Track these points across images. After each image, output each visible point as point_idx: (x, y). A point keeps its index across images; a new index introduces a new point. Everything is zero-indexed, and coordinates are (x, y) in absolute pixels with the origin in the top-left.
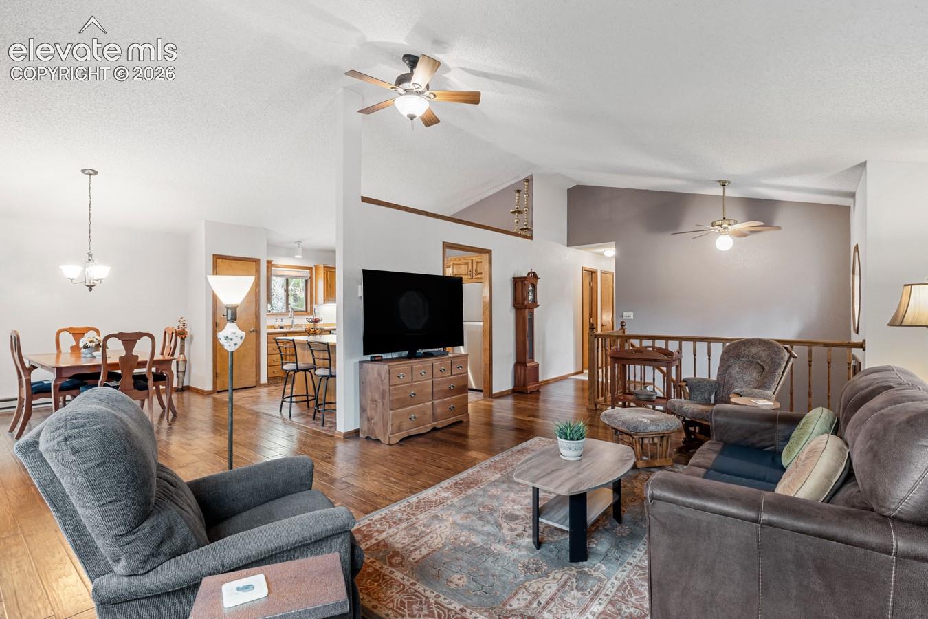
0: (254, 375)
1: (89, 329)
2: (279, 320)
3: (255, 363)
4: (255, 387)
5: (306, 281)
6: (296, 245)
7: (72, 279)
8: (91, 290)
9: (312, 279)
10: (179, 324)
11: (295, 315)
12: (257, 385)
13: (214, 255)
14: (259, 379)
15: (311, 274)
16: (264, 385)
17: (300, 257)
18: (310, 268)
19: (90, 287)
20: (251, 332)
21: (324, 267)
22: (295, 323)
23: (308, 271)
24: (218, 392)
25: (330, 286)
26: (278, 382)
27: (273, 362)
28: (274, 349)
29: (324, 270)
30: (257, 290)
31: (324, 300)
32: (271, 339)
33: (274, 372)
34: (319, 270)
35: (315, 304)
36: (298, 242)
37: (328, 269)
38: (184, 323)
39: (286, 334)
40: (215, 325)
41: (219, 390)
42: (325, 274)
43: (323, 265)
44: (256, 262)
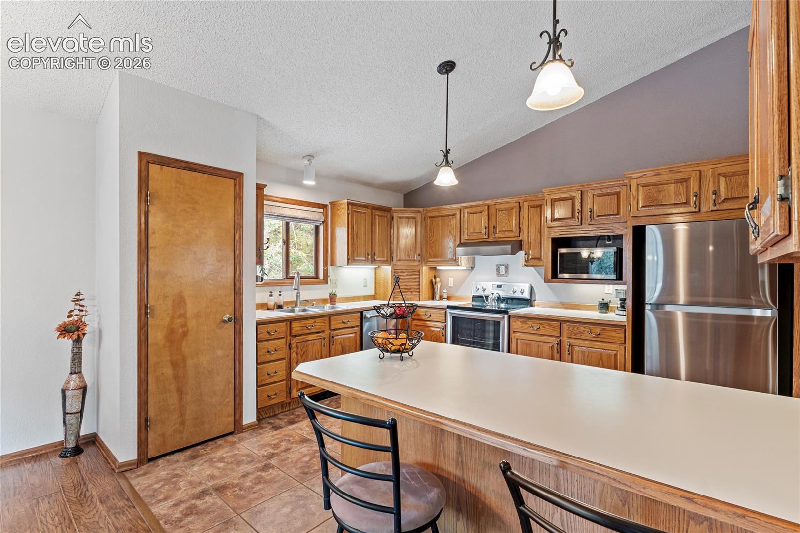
0: (230, 409)
2: (275, 293)
3: (231, 386)
5: (317, 228)
6: (306, 162)
9: (327, 224)
10: (72, 306)
11: (302, 284)
12: (238, 428)
13: (141, 153)
14: (241, 416)
15: (326, 216)
16: (252, 427)
17: (312, 185)
18: (324, 207)
20: (225, 321)
21: (348, 204)
22: (302, 298)
23: (322, 210)
24: (150, 460)
25: (357, 237)
26: (276, 413)
27: (268, 376)
28: (268, 352)
29: (348, 209)
30: (237, 237)
31: (348, 259)
32: (267, 333)
33: (268, 396)
34: (338, 210)
35: (331, 265)
36: (310, 158)
37: (354, 207)
38: (82, 306)
39: (291, 322)
40: (144, 311)
41: (152, 454)
42: (350, 215)
43: (346, 201)
44: (235, 179)
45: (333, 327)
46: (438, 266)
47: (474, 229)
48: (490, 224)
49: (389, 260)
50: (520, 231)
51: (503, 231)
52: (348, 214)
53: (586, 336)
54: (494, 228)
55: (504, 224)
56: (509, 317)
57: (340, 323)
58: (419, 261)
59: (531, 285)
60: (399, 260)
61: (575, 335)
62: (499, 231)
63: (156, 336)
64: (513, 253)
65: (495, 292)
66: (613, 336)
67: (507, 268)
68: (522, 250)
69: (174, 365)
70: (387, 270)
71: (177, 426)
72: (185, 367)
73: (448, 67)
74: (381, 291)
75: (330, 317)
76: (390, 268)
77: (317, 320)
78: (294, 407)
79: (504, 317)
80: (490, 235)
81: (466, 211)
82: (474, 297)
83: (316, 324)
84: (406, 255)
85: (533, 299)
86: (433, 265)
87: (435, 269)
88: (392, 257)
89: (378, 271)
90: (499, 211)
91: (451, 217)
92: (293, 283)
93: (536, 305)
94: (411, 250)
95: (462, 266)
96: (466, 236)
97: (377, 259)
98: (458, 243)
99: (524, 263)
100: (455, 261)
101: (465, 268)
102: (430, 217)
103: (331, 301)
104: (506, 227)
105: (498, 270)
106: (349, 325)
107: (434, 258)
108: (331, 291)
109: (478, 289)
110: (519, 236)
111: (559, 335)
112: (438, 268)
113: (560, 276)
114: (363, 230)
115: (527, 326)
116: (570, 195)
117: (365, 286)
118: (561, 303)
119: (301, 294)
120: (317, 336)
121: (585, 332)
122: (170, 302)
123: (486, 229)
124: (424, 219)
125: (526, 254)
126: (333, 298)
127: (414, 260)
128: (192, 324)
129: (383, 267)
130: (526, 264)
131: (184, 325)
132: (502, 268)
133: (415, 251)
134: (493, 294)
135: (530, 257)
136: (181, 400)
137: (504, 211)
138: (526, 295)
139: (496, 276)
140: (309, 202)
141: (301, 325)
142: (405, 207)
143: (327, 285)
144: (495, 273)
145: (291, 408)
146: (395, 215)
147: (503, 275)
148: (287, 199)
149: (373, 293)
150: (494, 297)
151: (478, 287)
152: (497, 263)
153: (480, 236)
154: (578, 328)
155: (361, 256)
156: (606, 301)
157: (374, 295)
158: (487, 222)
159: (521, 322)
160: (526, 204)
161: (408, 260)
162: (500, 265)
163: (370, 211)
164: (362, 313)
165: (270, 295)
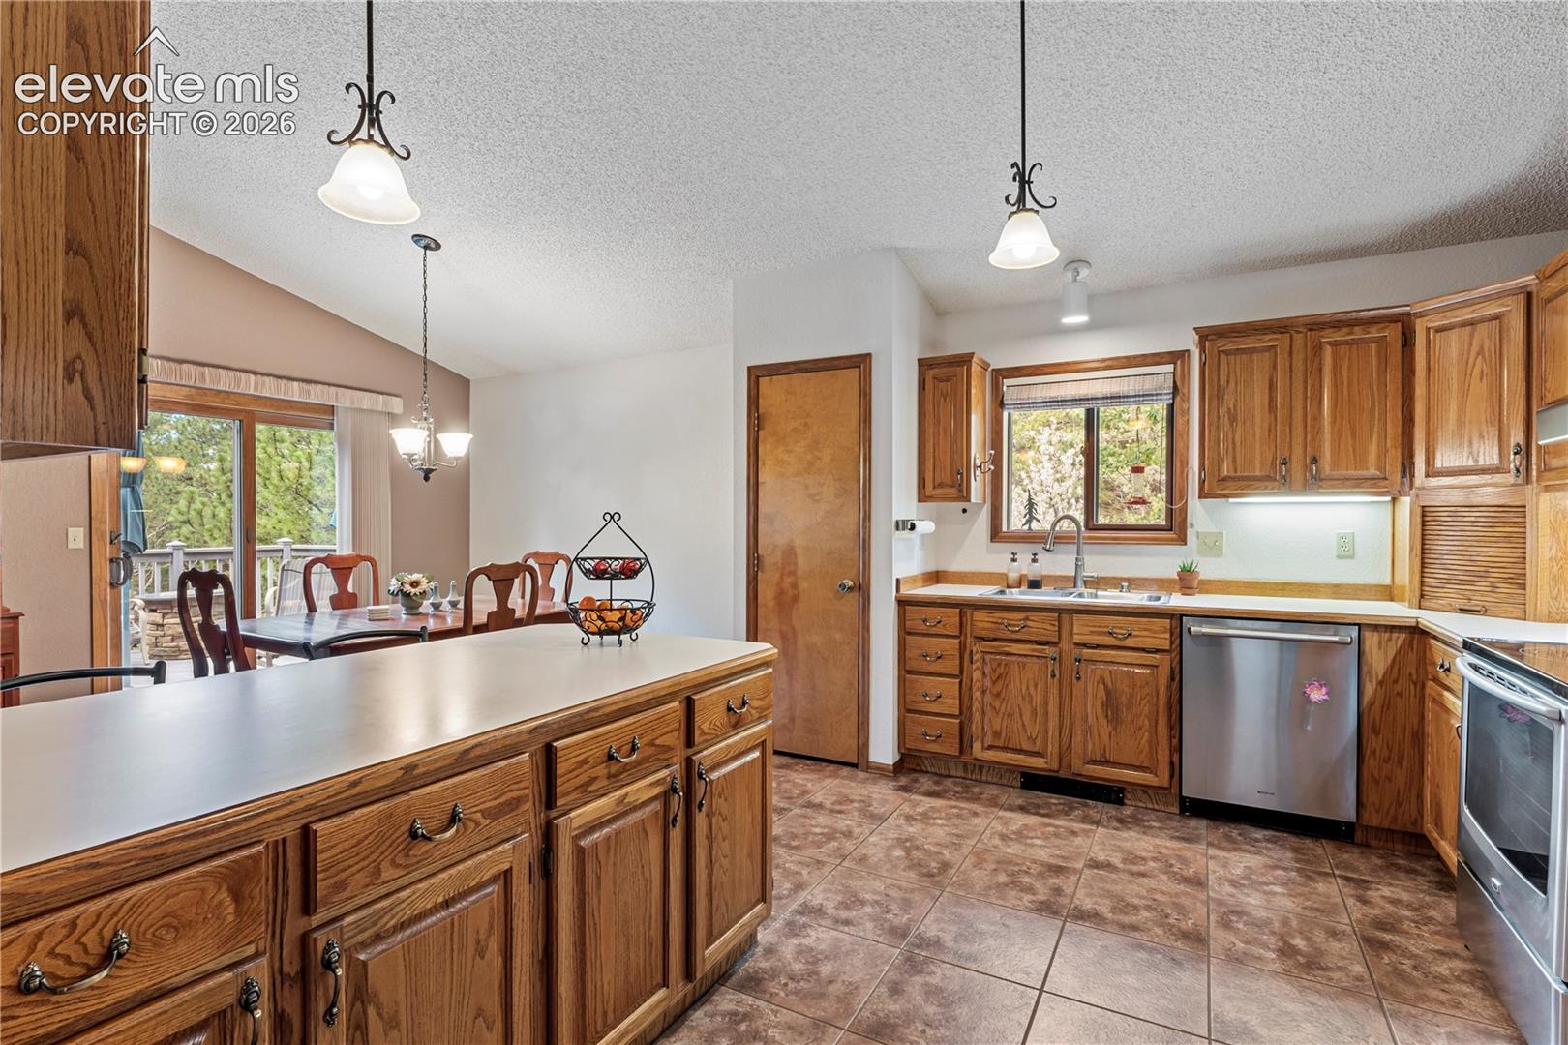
0: (854, 729)
2: (1024, 558)
4: (852, 765)
5: (1172, 409)
8: (427, 477)
12: (860, 761)
13: (750, 368)
14: (866, 745)
15: (1182, 378)
17: (1081, 319)
18: (1175, 357)
19: (428, 474)
20: (847, 590)
21: (1198, 338)
22: (1088, 571)
23: (1170, 368)
25: (1233, 419)
27: (922, 699)
28: (922, 655)
29: (1202, 351)
31: (1202, 482)
32: (923, 622)
33: (924, 734)
36: (1074, 266)
37: (1220, 343)
39: (968, 610)
40: (752, 562)
42: (1206, 365)
44: (860, 367)
45: (1078, 640)
49: (1397, 476)
52: (1203, 365)
57: (1100, 634)
58: (1520, 472)
60: (1437, 473)
63: (766, 595)
69: (784, 637)
71: (787, 720)
72: (794, 643)
75: (1068, 616)
76: (1408, 501)
78: (990, 779)
83: (1030, 623)
84: (1465, 453)
88: (1411, 464)
89: (1397, 509)
97: (1328, 475)
102: (1547, 301)
103: (1182, 588)
106: (1130, 642)
108: (1186, 560)
117: (1346, 557)
119: (1086, 563)
120: (1033, 650)
122: (779, 554)
124: (1538, 312)
126: (1186, 581)
128: (803, 585)
133: (1500, 437)
136: (789, 686)
141: (995, 620)
143: (1184, 547)
145: (984, 778)
146: (1421, 325)
149: (1381, 578)
157: (1388, 587)
163: (1294, 337)
164: (1178, 619)
165: (1014, 560)
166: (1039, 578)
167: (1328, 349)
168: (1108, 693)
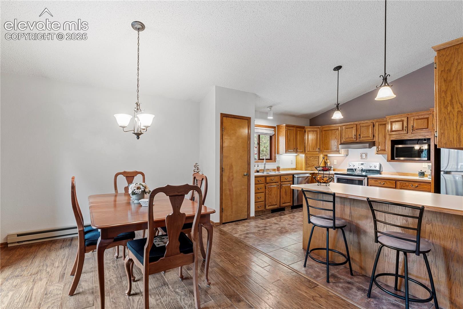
0: (246, 210)
1: (137, 173)
3: (247, 201)
4: (246, 219)
5: (271, 137)
6: (269, 109)
7: (123, 127)
8: (138, 138)
9: (276, 136)
11: (266, 162)
12: (248, 218)
13: (221, 114)
14: (250, 213)
15: (275, 131)
16: (253, 218)
17: (271, 119)
18: (274, 127)
19: (138, 135)
20: (245, 175)
21: (286, 126)
22: (266, 168)
23: (273, 129)
24: (223, 224)
25: (290, 140)
26: (260, 214)
27: (258, 199)
28: (258, 189)
29: (286, 128)
30: (249, 143)
31: (286, 151)
32: (257, 181)
33: (258, 207)
34: (281, 129)
35: (277, 154)
36: (271, 107)
37: (289, 127)
38: (198, 168)
39: (266, 177)
40: (222, 170)
41: (224, 222)
42: (287, 131)
43: (285, 125)
44: (248, 120)
45: (281, 181)
46: (328, 154)
47: (349, 136)
48: (357, 133)
49: (304, 152)
50: (374, 137)
51: (364, 137)
52: (286, 131)
53: (410, 188)
54: (359, 135)
55: (365, 134)
56: (368, 178)
57: (284, 179)
58: (319, 152)
59: (380, 163)
60: (309, 151)
61: (404, 187)
62: (362, 137)
63: (225, 179)
64: (370, 147)
65: (360, 167)
66: (425, 188)
67: (366, 155)
68: (375, 146)
69: (230, 190)
70: (302, 156)
71: (230, 213)
72: (233, 191)
73: (338, 68)
74: (299, 166)
75: (280, 176)
76: (304, 155)
77: (276, 177)
78: (266, 213)
79: (365, 179)
80: (357, 139)
81: (344, 127)
82: (348, 169)
83: (275, 179)
84: (312, 149)
85: (381, 170)
86: (326, 154)
87: (327, 155)
88: (305, 150)
89: (298, 156)
90: (362, 127)
91: (336, 130)
92: (263, 161)
93: (383, 173)
94: (315, 147)
95: (342, 154)
96: (344, 139)
97: (299, 151)
98: (340, 143)
99: (376, 152)
100: (338, 151)
101: (343, 155)
102: (324, 131)
103: (277, 170)
104: (366, 135)
105: (361, 156)
106: (288, 180)
107: (327, 150)
108: (277, 165)
109: (350, 166)
110: (373, 139)
111: (395, 187)
112: (328, 155)
113: (396, 159)
114: (292, 138)
115: (378, 182)
116: (401, 119)
117: (292, 164)
118: (397, 172)
119: (266, 166)
120: (276, 184)
121: (410, 186)
122: (229, 167)
123: (355, 136)
124: (321, 131)
125: (377, 148)
126: (278, 169)
127: (316, 151)
128: (235, 175)
129: (300, 155)
130: (377, 153)
131: (233, 176)
132: (364, 155)
133: (317, 147)
134: (359, 168)
135: (380, 149)
136: (231, 203)
137: (365, 127)
138: (378, 168)
139: (360, 159)
140: (268, 126)
141: (270, 179)
142: (310, 126)
143: (276, 163)
144: (360, 157)
146: (307, 130)
147: (364, 159)
148: (260, 125)
149: (295, 167)
150: (359, 169)
151: (350, 164)
152: (361, 153)
153: (352, 139)
154: (405, 184)
155: (291, 150)
156: (423, 171)
157: (296, 168)
158: (356, 132)
159: (374, 181)
160: (377, 124)
161: (313, 151)
162: (363, 153)
163: (295, 129)
164: (293, 175)
165: (258, 166)
166: (259, 170)
167: (298, 131)
168: (285, 190)
